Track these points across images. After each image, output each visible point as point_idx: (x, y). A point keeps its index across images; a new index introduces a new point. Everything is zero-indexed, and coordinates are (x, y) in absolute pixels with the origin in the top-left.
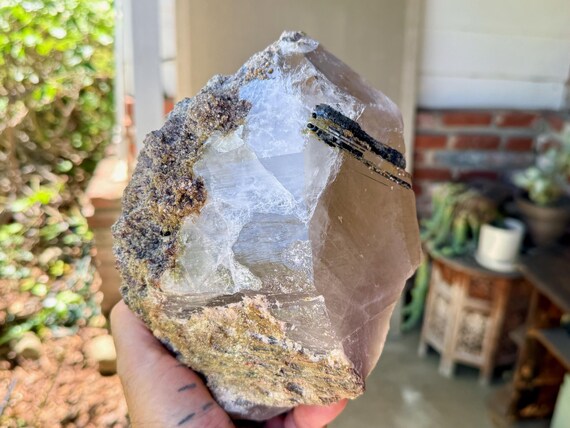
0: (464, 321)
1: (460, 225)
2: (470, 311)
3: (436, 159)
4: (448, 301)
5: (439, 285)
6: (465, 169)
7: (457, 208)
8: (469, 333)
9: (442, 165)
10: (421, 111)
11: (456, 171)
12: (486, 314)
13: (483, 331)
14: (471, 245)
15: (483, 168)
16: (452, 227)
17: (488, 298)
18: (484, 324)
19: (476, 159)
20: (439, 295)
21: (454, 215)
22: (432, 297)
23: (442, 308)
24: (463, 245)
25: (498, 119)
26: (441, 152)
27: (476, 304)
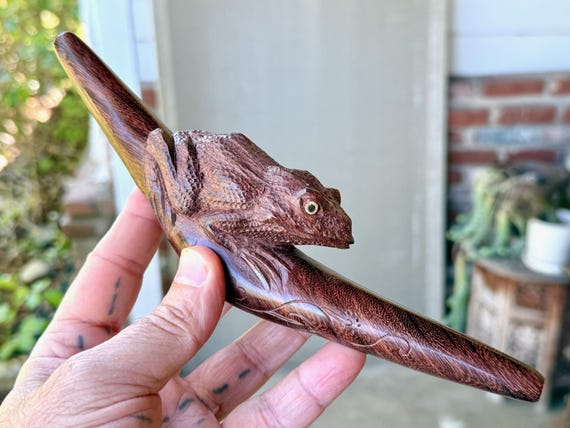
0: (513, 335)
1: (502, 220)
2: (518, 323)
3: (477, 138)
4: (493, 313)
5: (482, 293)
6: (514, 148)
7: (499, 198)
8: (520, 349)
9: (484, 146)
10: (453, 80)
11: (502, 152)
12: (539, 327)
13: (537, 346)
14: (517, 244)
15: (537, 146)
16: (493, 222)
17: (541, 306)
18: (537, 339)
19: (527, 136)
20: (482, 305)
21: (496, 207)
22: (474, 307)
23: (487, 321)
24: (507, 244)
25: (553, 86)
26: (483, 130)
27: (527, 314)
